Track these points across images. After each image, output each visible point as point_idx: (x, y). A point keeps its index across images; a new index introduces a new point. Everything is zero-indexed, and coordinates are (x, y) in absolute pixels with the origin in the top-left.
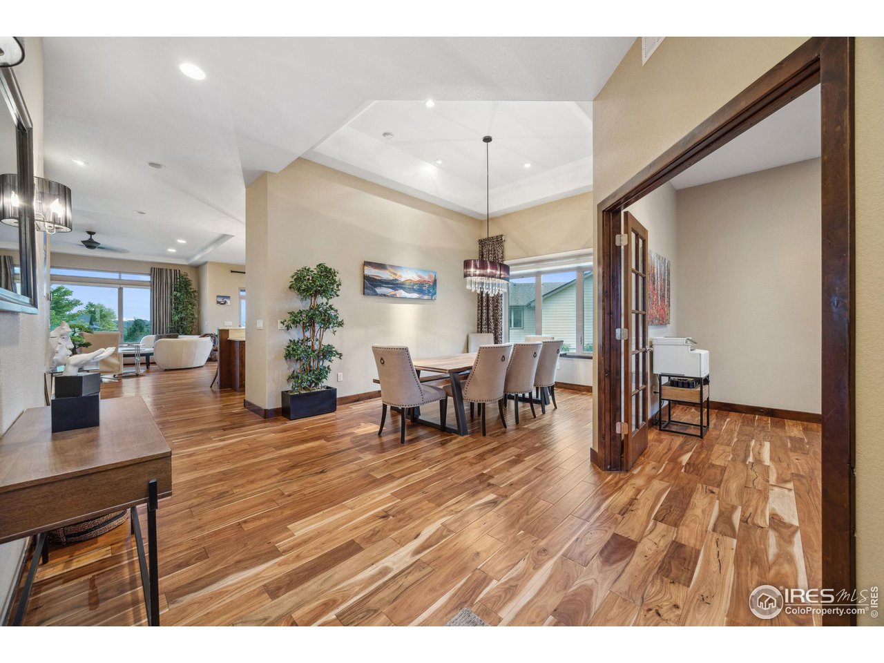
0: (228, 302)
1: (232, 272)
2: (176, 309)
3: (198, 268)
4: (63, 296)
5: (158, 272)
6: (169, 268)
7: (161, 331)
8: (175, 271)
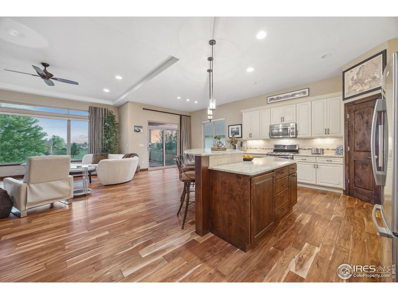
0: (141, 130)
1: (144, 109)
2: (106, 135)
3: (120, 108)
4: (38, 130)
5: (94, 110)
6: (101, 107)
7: (96, 151)
8: (105, 109)
